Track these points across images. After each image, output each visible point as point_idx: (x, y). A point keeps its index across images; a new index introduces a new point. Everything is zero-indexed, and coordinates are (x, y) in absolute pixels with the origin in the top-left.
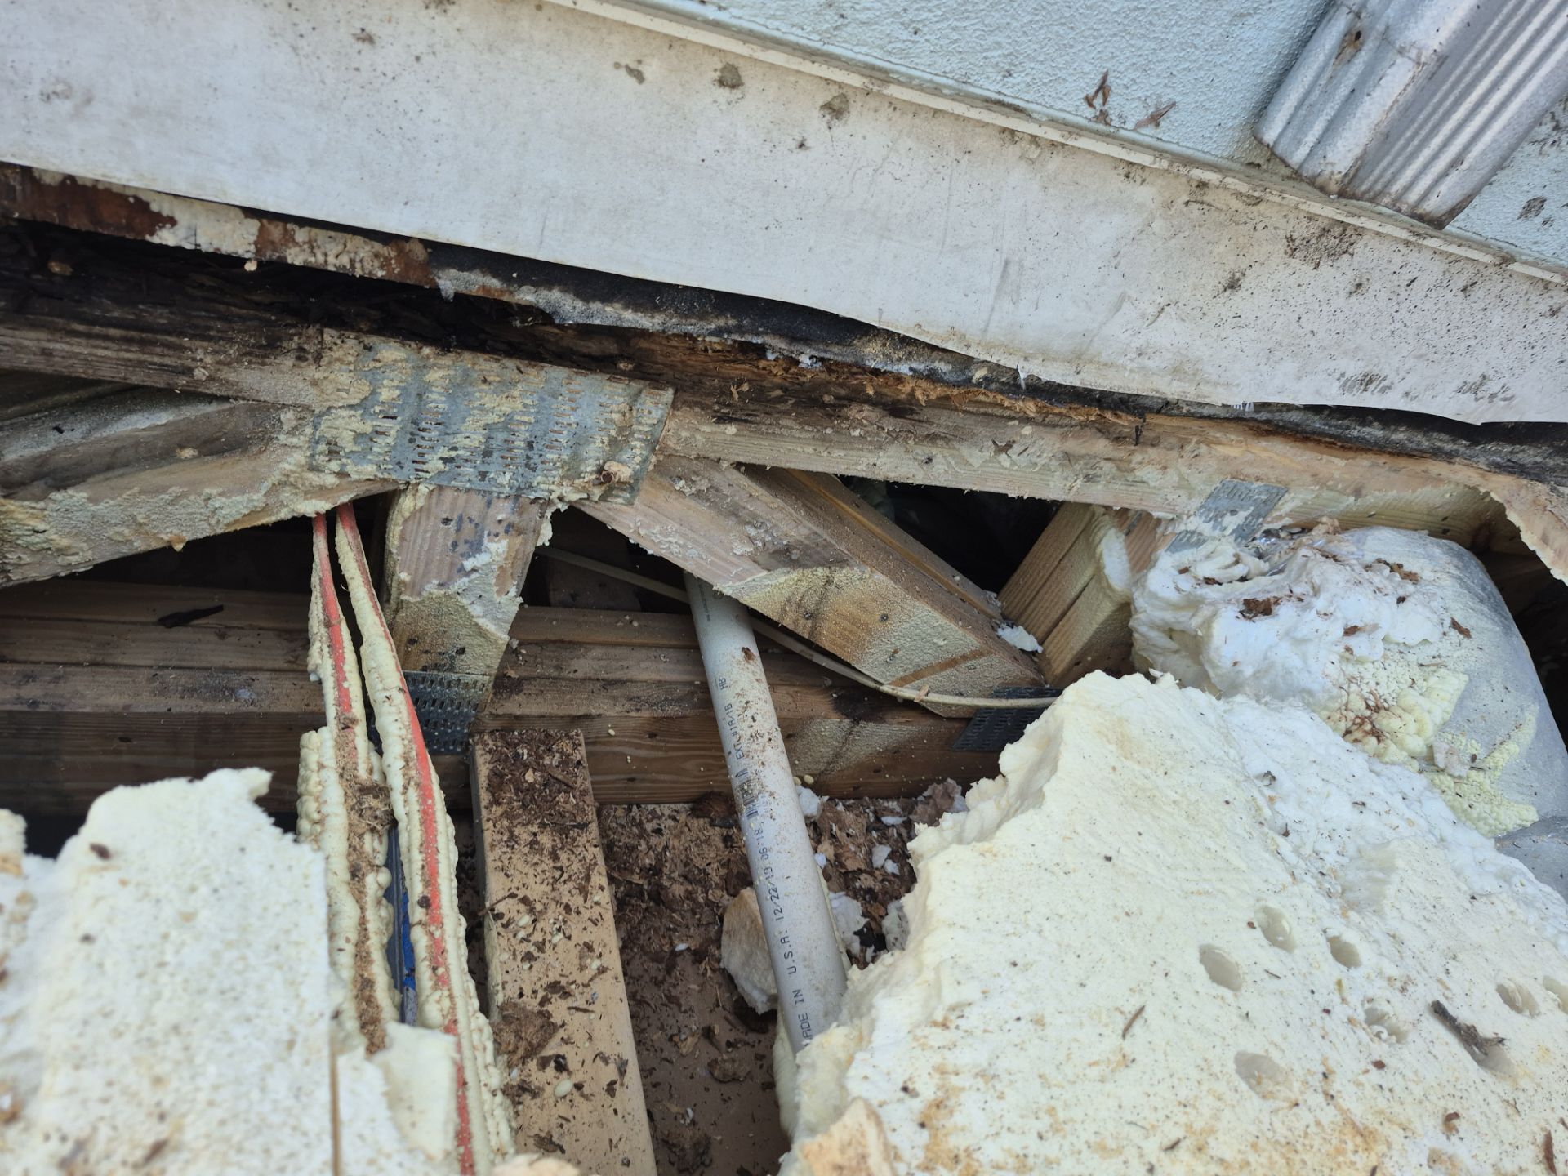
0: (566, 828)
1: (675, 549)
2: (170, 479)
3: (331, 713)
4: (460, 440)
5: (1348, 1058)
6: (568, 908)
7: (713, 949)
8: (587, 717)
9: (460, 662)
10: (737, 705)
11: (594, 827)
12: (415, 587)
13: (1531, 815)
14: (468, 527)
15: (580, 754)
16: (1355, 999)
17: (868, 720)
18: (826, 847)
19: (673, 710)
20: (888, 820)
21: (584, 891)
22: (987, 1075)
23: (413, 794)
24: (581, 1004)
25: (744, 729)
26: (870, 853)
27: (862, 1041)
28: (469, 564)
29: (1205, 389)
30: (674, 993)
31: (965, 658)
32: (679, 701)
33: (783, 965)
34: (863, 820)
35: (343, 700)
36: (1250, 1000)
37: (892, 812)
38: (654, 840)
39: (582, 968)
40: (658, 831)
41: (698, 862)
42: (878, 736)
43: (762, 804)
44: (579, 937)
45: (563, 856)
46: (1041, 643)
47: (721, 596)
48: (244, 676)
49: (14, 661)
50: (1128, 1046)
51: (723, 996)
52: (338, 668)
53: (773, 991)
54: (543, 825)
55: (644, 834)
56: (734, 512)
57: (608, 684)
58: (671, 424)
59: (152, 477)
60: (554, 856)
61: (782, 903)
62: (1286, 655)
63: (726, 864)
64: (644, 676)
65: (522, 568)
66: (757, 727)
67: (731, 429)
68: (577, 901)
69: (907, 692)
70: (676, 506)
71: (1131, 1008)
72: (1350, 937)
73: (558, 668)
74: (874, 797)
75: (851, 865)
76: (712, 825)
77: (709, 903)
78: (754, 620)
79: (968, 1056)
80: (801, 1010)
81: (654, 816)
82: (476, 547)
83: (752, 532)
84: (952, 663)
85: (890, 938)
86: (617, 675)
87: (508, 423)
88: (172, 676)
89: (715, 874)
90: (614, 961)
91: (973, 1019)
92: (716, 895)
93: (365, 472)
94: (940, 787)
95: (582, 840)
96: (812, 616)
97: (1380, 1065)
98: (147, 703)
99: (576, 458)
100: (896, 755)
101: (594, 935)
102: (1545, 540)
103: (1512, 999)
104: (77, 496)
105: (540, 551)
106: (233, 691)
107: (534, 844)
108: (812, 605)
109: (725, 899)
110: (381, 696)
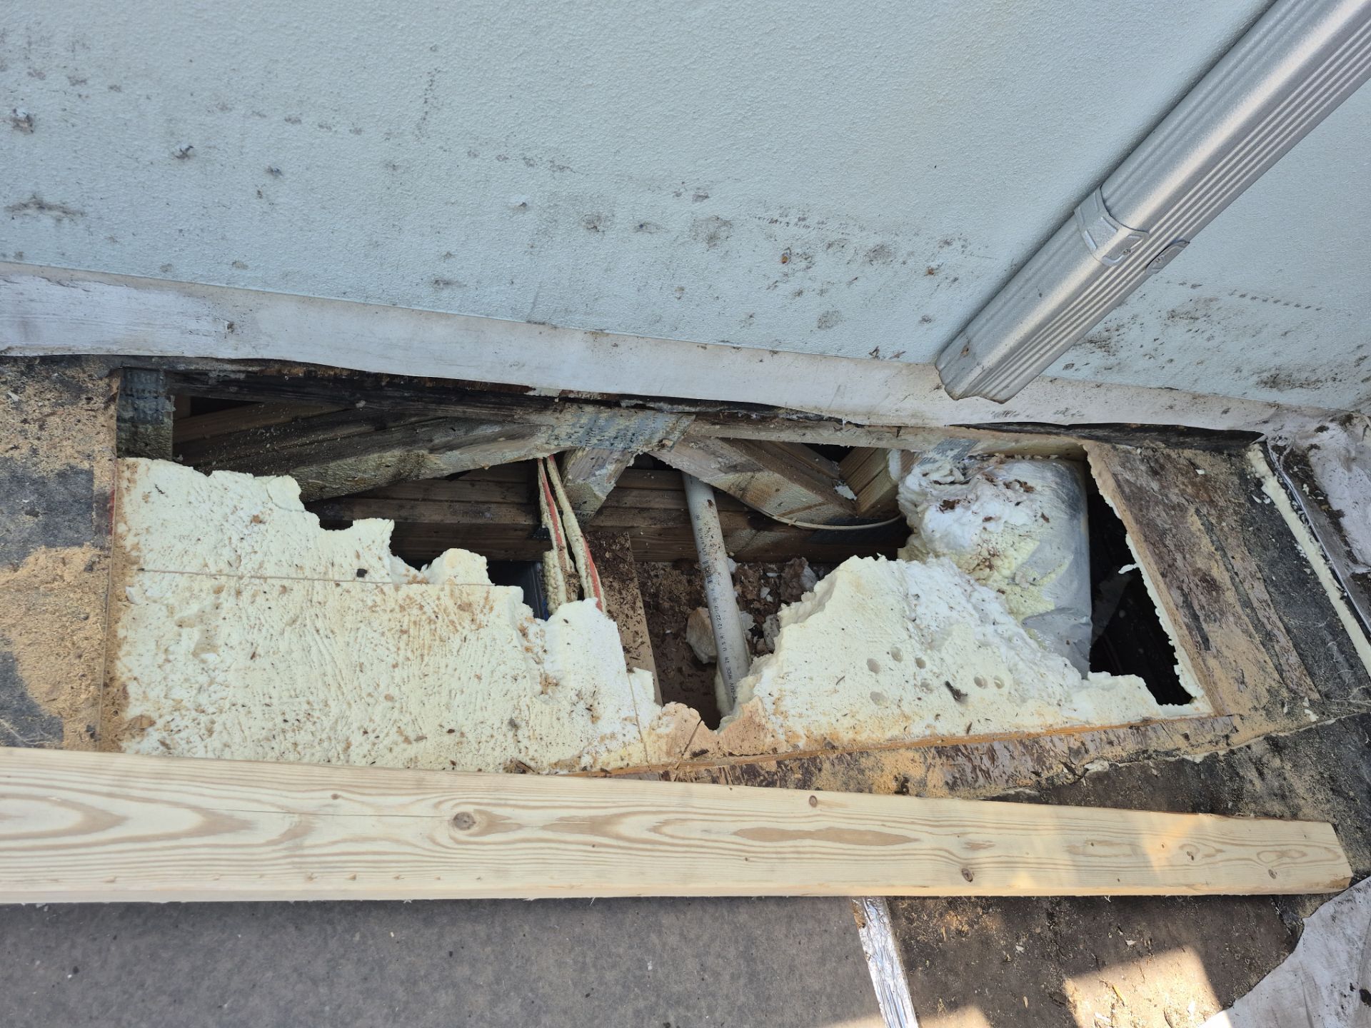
0: (624, 579)
1: (685, 467)
2: (493, 447)
3: (555, 544)
4: (606, 434)
5: (910, 695)
6: (627, 616)
7: (682, 633)
8: (632, 527)
9: (584, 507)
10: (705, 530)
11: (636, 579)
12: (573, 481)
13: (1052, 607)
14: (601, 460)
15: (628, 545)
16: (919, 679)
17: (764, 530)
18: (738, 587)
19: (671, 524)
20: (770, 574)
21: (633, 609)
22: (794, 692)
23: (590, 579)
24: (635, 656)
25: (707, 541)
26: (759, 590)
27: (758, 680)
28: (597, 473)
29: (926, 421)
30: (666, 652)
31: (815, 505)
32: (674, 520)
33: (721, 647)
34: (757, 574)
35: (558, 539)
36: (881, 677)
37: (773, 570)
38: (655, 580)
39: (634, 642)
40: (657, 576)
41: (676, 592)
42: (767, 537)
43: (714, 578)
44: (633, 629)
45: (624, 592)
46: (856, 495)
47: (702, 482)
48: (486, 506)
49: (393, 499)
50: (837, 687)
51: (687, 654)
52: (555, 525)
53: (713, 654)
54: (614, 578)
55: (649, 577)
56: (714, 453)
57: (642, 510)
58: (693, 426)
59: (485, 447)
60: (621, 594)
61: (721, 622)
62: (956, 529)
63: (689, 594)
64: (657, 506)
65: (618, 475)
66: (714, 541)
67: (718, 427)
68: (631, 613)
69: (785, 520)
70: (689, 451)
71: (840, 677)
72: (925, 658)
73: (618, 501)
74: (764, 562)
75: (749, 597)
76: (682, 573)
77: (680, 612)
78: (716, 491)
79: (788, 687)
80: (728, 665)
81: (655, 568)
82: (602, 467)
83: (720, 460)
84: (810, 507)
85: (766, 633)
86: (645, 505)
87: (627, 429)
88: (457, 506)
89: (684, 598)
90: (647, 639)
91: (792, 677)
92: (684, 608)
93: (566, 445)
94: (798, 561)
95: (631, 586)
96: (744, 490)
97: (919, 699)
98: (450, 519)
99: (651, 438)
100: (776, 545)
101: (638, 628)
102: (1100, 474)
103: (979, 683)
104: (456, 453)
105: (627, 468)
106: (483, 513)
107: (610, 586)
108: (743, 486)
109: (689, 611)
110: (575, 538)
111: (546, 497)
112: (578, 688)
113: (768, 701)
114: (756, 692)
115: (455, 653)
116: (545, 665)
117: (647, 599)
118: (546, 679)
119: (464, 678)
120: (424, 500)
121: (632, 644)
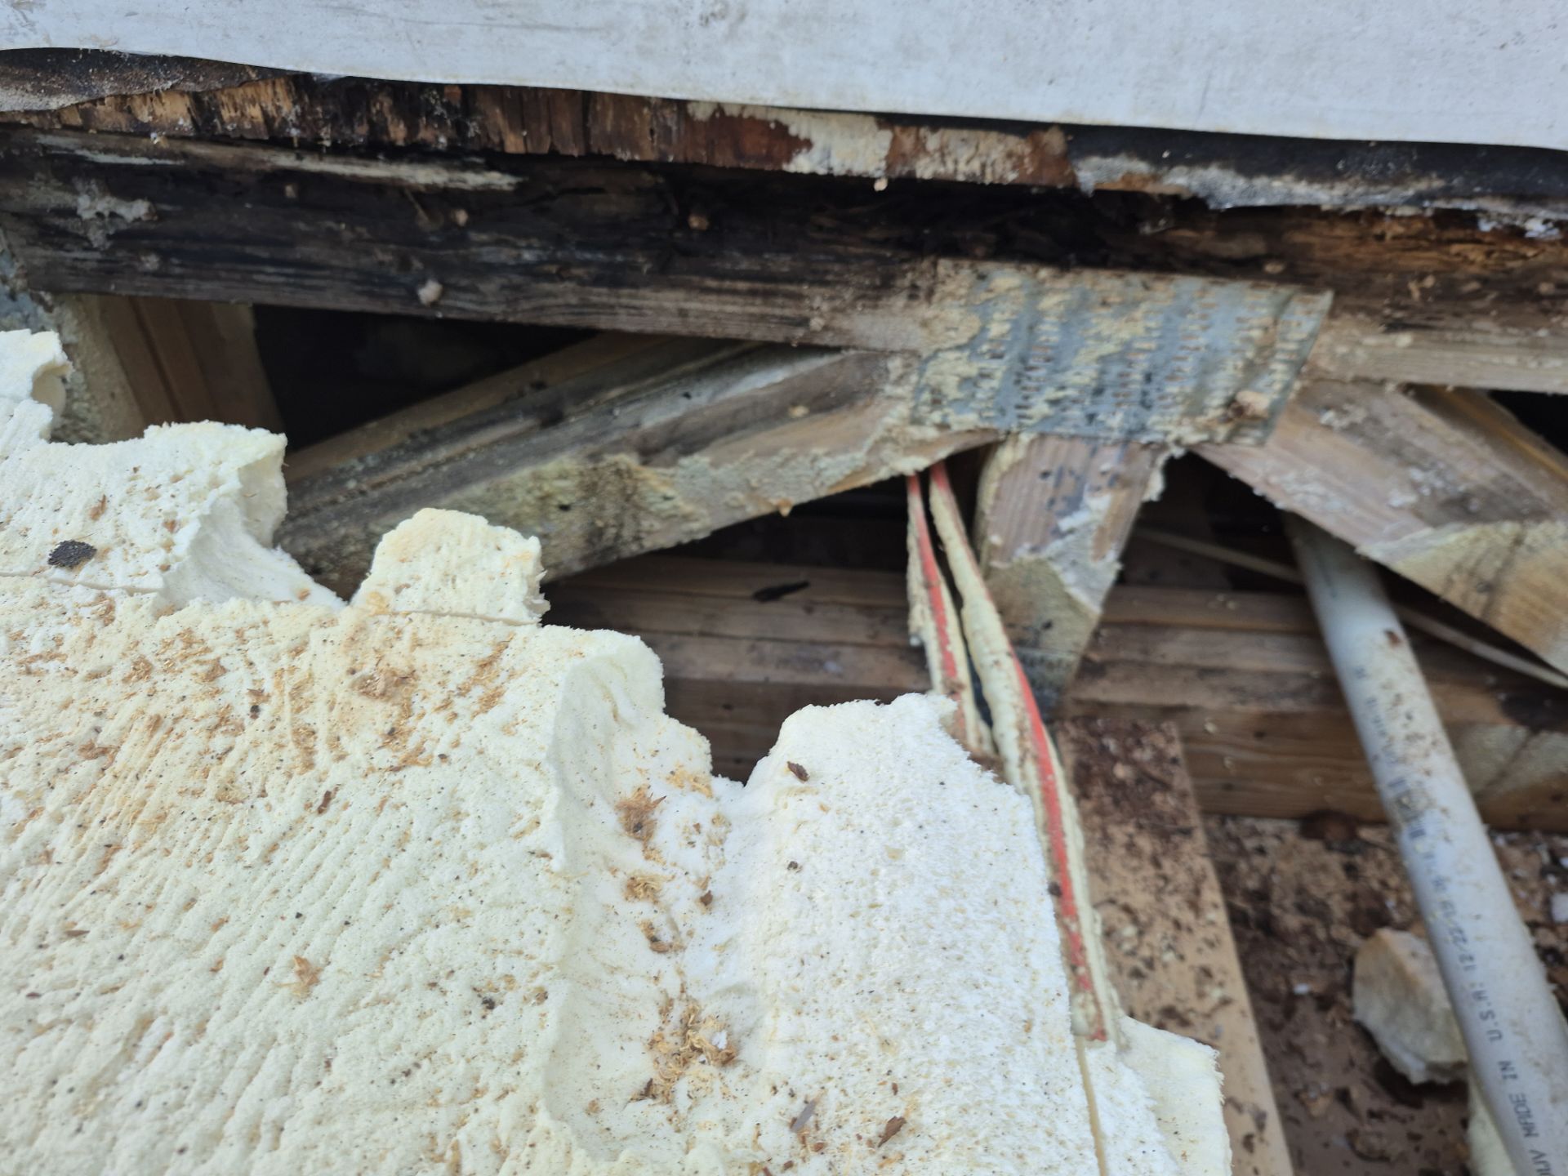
0: (1168, 832)
1: (1313, 501)
2: (782, 438)
3: (937, 675)
4: (1070, 377)
6: (1177, 925)
7: (1341, 997)
8: (1183, 709)
9: (1044, 637)
10: (1384, 700)
12: (1005, 552)
14: (1069, 481)
15: (1175, 750)
17: (1552, 730)
19: (1287, 705)
21: (1195, 906)
23: (1031, 768)
24: (1203, 1036)
25: (1397, 729)
26: (1547, 902)
28: (1065, 524)
30: (1299, 1041)
32: (1294, 694)
33: (1480, 1030)
34: (1534, 861)
35: (948, 664)
38: (1257, 860)
39: (1201, 996)
40: (1261, 851)
41: (1314, 891)
43: (1430, 822)
44: (1195, 959)
45: (1167, 863)
47: (1365, 562)
51: (1360, 1054)
52: (942, 633)
54: (1140, 827)
55: (1243, 852)
56: (1398, 452)
57: (1205, 672)
58: (1325, 339)
59: (765, 438)
60: (1157, 864)
61: (1472, 947)
63: (1353, 897)
64: (1245, 665)
65: (1124, 529)
66: (1414, 727)
67: (1404, 339)
68: (1187, 917)
70: (1320, 444)
73: (1145, 652)
74: (1549, 832)
76: (1329, 848)
77: (1332, 942)
80: (1513, 1088)
81: (1254, 833)
82: (1074, 504)
83: (1417, 475)
86: (1213, 662)
87: (1125, 354)
88: (768, 647)
89: (1339, 908)
90: (1238, 990)
92: (1342, 933)
93: (966, 421)
95: (1187, 848)
96: (1490, 588)
98: (750, 674)
99: (1202, 390)
101: (1210, 959)
104: (700, 461)
105: (1147, 507)
106: (821, 663)
107: (1131, 847)
108: (1488, 573)
109: (1354, 940)
110: (988, 660)
111: (925, 569)
117: (1239, 902)
118: (688, 1026)
121: (1194, 1003)
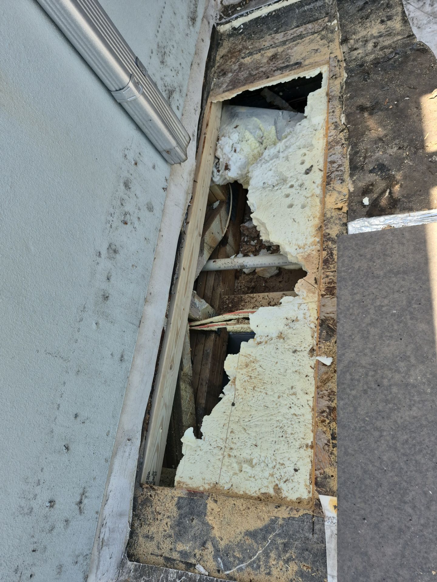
0: (241, 300)
1: (199, 270)
3: (224, 326)
5: (304, 193)
6: (256, 301)
7: (265, 279)
8: (220, 294)
9: (210, 313)
10: (225, 265)
11: (242, 295)
12: (199, 316)
13: (274, 127)
14: (193, 304)
15: (227, 297)
16: (298, 188)
17: (228, 240)
18: (249, 254)
19: (221, 278)
20: (246, 240)
21: (253, 298)
22: (297, 240)
23: (240, 314)
24: (272, 300)
25: (230, 265)
26: (252, 245)
27: (290, 253)
28: (198, 306)
29: (193, 170)
30: (272, 287)
31: (220, 218)
32: (219, 277)
33: (273, 265)
34: (245, 245)
36: (295, 203)
37: (244, 239)
39: (266, 299)
40: (241, 286)
41: (248, 280)
42: (231, 239)
43: (245, 264)
44: (261, 299)
45: (246, 301)
46: (218, 200)
47: (206, 264)
48: (205, 351)
49: (198, 387)
50: (297, 222)
51: (274, 278)
52: (217, 325)
53: (275, 268)
54: (240, 304)
55: (241, 289)
57: (214, 289)
61: (263, 263)
62: (239, 164)
63: (249, 274)
64: (213, 283)
65: (199, 298)
66: (230, 262)
68: (255, 299)
69: (225, 232)
71: (293, 220)
72: (290, 184)
73: (209, 299)
74: (240, 242)
75: (254, 250)
76: (241, 276)
77: (256, 279)
78: (210, 259)
79: (294, 242)
81: (237, 287)
82: (195, 304)
83: (198, 256)
84: (221, 221)
85: (270, 245)
86: (212, 288)
88: (203, 362)
89: (251, 276)
90: (266, 294)
91: (290, 240)
92: (255, 277)
94: (242, 228)
95: (244, 298)
96: (211, 247)
97: (306, 189)
98: (209, 366)
100: (234, 236)
101: (261, 297)
102: (222, 98)
104: (184, 360)
105: (197, 294)
106: (208, 353)
107: (243, 306)
108: (209, 247)
109: (256, 275)
110: (223, 318)
111: (205, 327)
112: (284, 325)
113: (299, 251)
114: (294, 255)
115: (264, 370)
116: (273, 337)
117: (249, 292)
118: (278, 337)
119: (275, 368)
120: (200, 375)
121: (268, 300)
